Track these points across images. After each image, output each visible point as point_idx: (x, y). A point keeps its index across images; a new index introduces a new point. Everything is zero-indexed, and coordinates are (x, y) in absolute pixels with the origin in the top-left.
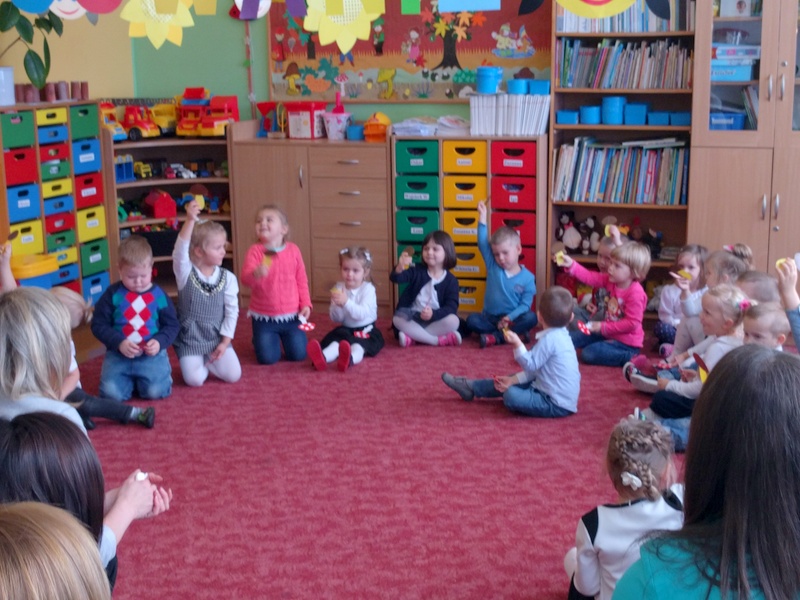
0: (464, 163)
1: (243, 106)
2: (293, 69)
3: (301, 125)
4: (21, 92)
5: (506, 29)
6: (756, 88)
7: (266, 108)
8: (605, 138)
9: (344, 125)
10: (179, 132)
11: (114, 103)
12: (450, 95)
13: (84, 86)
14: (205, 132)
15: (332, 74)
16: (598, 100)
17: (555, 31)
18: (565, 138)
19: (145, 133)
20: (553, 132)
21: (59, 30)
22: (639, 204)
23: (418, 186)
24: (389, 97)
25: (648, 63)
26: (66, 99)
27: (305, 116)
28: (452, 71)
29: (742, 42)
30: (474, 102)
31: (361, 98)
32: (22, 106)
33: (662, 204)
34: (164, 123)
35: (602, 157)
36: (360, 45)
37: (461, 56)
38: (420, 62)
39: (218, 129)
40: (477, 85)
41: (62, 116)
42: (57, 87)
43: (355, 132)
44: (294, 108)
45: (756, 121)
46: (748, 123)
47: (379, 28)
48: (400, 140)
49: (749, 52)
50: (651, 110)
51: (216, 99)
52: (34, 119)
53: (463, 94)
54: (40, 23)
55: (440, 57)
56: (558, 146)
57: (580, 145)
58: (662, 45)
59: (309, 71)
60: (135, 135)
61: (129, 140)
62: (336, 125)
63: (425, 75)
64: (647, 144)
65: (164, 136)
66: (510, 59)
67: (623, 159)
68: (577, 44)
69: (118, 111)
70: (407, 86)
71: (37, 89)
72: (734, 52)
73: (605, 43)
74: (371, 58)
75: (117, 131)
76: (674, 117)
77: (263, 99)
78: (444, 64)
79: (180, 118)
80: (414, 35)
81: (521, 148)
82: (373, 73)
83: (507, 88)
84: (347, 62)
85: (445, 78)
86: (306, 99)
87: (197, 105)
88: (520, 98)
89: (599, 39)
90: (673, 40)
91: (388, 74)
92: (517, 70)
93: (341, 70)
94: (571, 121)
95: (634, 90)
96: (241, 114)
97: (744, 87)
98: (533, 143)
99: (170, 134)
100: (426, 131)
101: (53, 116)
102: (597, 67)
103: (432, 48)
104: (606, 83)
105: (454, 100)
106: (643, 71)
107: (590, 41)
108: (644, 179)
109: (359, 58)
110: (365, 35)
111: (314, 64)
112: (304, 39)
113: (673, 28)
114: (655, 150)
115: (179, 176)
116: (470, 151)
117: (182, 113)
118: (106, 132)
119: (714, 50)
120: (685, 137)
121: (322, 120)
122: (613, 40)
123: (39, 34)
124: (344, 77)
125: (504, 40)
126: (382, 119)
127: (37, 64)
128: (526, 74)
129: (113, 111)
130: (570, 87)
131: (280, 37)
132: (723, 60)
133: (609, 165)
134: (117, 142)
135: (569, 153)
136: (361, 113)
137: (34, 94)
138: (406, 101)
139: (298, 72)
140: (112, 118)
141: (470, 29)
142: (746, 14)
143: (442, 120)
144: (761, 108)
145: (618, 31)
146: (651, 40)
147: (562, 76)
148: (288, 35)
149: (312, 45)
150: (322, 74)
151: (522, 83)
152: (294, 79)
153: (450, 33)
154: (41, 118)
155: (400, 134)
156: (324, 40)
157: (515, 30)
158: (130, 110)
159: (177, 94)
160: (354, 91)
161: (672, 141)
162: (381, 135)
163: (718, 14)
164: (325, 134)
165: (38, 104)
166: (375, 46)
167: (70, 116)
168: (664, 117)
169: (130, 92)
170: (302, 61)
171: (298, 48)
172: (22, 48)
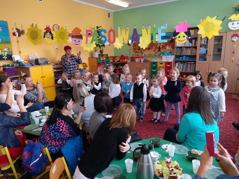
0: (161, 65)
1: (129, 57)
2: (136, 52)
3: (137, 60)
4: (99, 55)
5: (168, 46)
6: (207, 54)
7: (132, 58)
8: (182, 62)
9: (143, 60)
10: (120, 61)
11: (112, 57)
12: (159, 56)
13: (107, 54)
14: (124, 61)
15: (142, 53)
16: (182, 56)
17: (175, 46)
18: (176, 62)
19: (115, 61)
20: (175, 61)
21: (104, 47)
22: (188, 72)
23: (154, 69)
24: (150, 56)
25: (190, 51)
26: (105, 56)
27: (138, 59)
28: (160, 52)
29: (205, 47)
30: (163, 56)
31: (146, 56)
32: (99, 57)
33: (191, 72)
34: (118, 60)
35: (182, 65)
36: (146, 48)
37: (161, 50)
38: (155, 51)
39: (126, 61)
40: (163, 54)
41: (104, 59)
42: (104, 54)
43: (145, 61)
44: (136, 58)
45: (206, 59)
46: (205, 60)
47: (149, 46)
48: (152, 62)
49: (205, 49)
50: (190, 58)
51: (125, 56)
52: (101, 59)
53: (161, 55)
54: (102, 46)
55: (158, 50)
56: (175, 63)
57: (179, 63)
58: (192, 48)
59: (139, 52)
60: (114, 61)
61: (113, 62)
62: (142, 60)
63: (156, 53)
64: (189, 63)
65: (118, 62)
66: (168, 50)
67: (185, 65)
68: (179, 48)
69: (112, 58)
70: (153, 54)
71: (101, 55)
72: (203, 49)
73: (183, 48)
74: (148, 50)
75: (112, 61)
76: (193, 59)
77: (132, 56)
78: (158, 51)
79: (120, 59)
80: (154, 47)
81: (170, 63)
82: (148, 52)
83: (168, 55)
84: (144, 51)
85: (158, 53)
86: (138, 56)
87: (122, 57)
88: (170, 56)
89: (182, 47)
90: (193, 47)
91: (150, 53)
92: (169, 52)
93: (143, 52)
94: (177, 59)
95: (187, 55)
96: (129, 59)
97: (205, 54)
98: (171, 62)
99: (119, 61)
100: (156, 61)
101: (103, 59)
102: (182, 51)
103: (157, 49)
104: (183, 54)
105: (160, 56)
106: (189, 52)
107: (181, 48)
108: (189, 68)
109: (146, 50)
110: (147, 47)
111: (139, 51)
112: (138, 48)
113: (194, 45)
114: (190, 64)
115: (120, 67)
116: (162, 64)
117: (120, 58)
118: (110, 61)
119: (200, 49)
120: (195, 62)
121: (140, 59)
122: (184, 47)
123: (102, 47)
124: (144, 53)
125: (168, 48)
126: (149, 59)
127: (101, 51)
128: (171, 52)
129: (111, 58)
130: (177, 54)
131: (134, 48)
132: (201, 50)
133: (183, 66)
134: (112, 62)
135: (177, 64)
136: (146, 58)
137: (101, 56)
138: (153, 57)
139: (137, 52)
140: (111, 59)
141: (162, 46)
142: (206, 43)
143: (158, 59)
144: (207, 57)
145: (185, 46)
146: (190, 47)
147: (176, 53)
148: (136, 47)
149: (139, 48)
150: (140, 53)
151: (170, 54)
152: (136, 54)
153: (159, 47)
154: (102, 59)
155: (152, 61)
156: (141, 48)
157: (169, 46)
158: (113, 58)
159: (120, 56)
160: (145, 55)
161: (193, 62)
162: (149, 61)
163: (201, 43)
164: (141, 61)
165: (101, 57)
166: (148, 48)
167: (105, 59)
168: (192, 59)
169: (113, 56)
170: (138, 51)
171: (137, 49)
172: (99, 49)
